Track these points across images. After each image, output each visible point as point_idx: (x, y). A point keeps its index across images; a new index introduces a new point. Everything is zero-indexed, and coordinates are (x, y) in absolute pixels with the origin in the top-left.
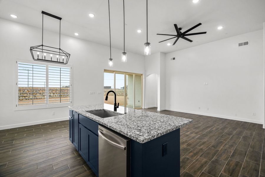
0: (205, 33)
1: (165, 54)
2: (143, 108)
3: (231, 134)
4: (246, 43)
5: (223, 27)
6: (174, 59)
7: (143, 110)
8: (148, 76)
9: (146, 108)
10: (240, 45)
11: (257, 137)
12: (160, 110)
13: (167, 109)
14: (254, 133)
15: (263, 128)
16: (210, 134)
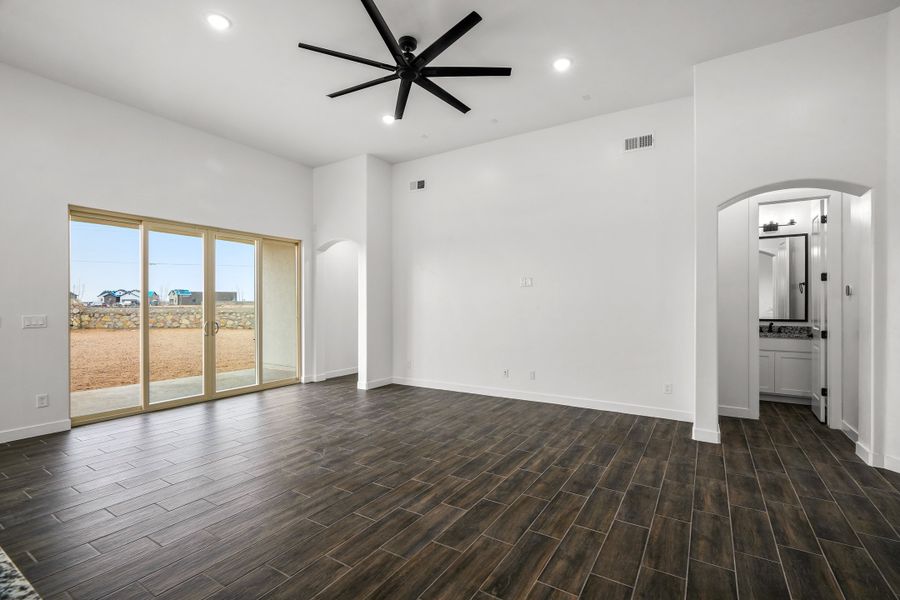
0: (506, 72)
1: (388, 164)
2: (303, 381)
3: (590, 485)
4: (646, 141)
5: (572, 61)
6: (421, 185)
7: (303, 387)
8: (324, 249)
9: (315, 381)
10: (630, 144)
11: (675, 483)
12: (368, 385)
13: (398, 379)
14: (666, 464)
15: (694, 438)
16: (513, 497)
